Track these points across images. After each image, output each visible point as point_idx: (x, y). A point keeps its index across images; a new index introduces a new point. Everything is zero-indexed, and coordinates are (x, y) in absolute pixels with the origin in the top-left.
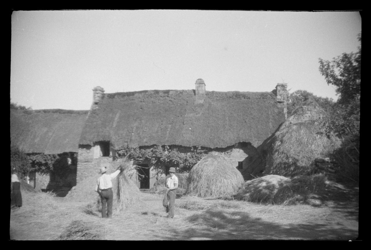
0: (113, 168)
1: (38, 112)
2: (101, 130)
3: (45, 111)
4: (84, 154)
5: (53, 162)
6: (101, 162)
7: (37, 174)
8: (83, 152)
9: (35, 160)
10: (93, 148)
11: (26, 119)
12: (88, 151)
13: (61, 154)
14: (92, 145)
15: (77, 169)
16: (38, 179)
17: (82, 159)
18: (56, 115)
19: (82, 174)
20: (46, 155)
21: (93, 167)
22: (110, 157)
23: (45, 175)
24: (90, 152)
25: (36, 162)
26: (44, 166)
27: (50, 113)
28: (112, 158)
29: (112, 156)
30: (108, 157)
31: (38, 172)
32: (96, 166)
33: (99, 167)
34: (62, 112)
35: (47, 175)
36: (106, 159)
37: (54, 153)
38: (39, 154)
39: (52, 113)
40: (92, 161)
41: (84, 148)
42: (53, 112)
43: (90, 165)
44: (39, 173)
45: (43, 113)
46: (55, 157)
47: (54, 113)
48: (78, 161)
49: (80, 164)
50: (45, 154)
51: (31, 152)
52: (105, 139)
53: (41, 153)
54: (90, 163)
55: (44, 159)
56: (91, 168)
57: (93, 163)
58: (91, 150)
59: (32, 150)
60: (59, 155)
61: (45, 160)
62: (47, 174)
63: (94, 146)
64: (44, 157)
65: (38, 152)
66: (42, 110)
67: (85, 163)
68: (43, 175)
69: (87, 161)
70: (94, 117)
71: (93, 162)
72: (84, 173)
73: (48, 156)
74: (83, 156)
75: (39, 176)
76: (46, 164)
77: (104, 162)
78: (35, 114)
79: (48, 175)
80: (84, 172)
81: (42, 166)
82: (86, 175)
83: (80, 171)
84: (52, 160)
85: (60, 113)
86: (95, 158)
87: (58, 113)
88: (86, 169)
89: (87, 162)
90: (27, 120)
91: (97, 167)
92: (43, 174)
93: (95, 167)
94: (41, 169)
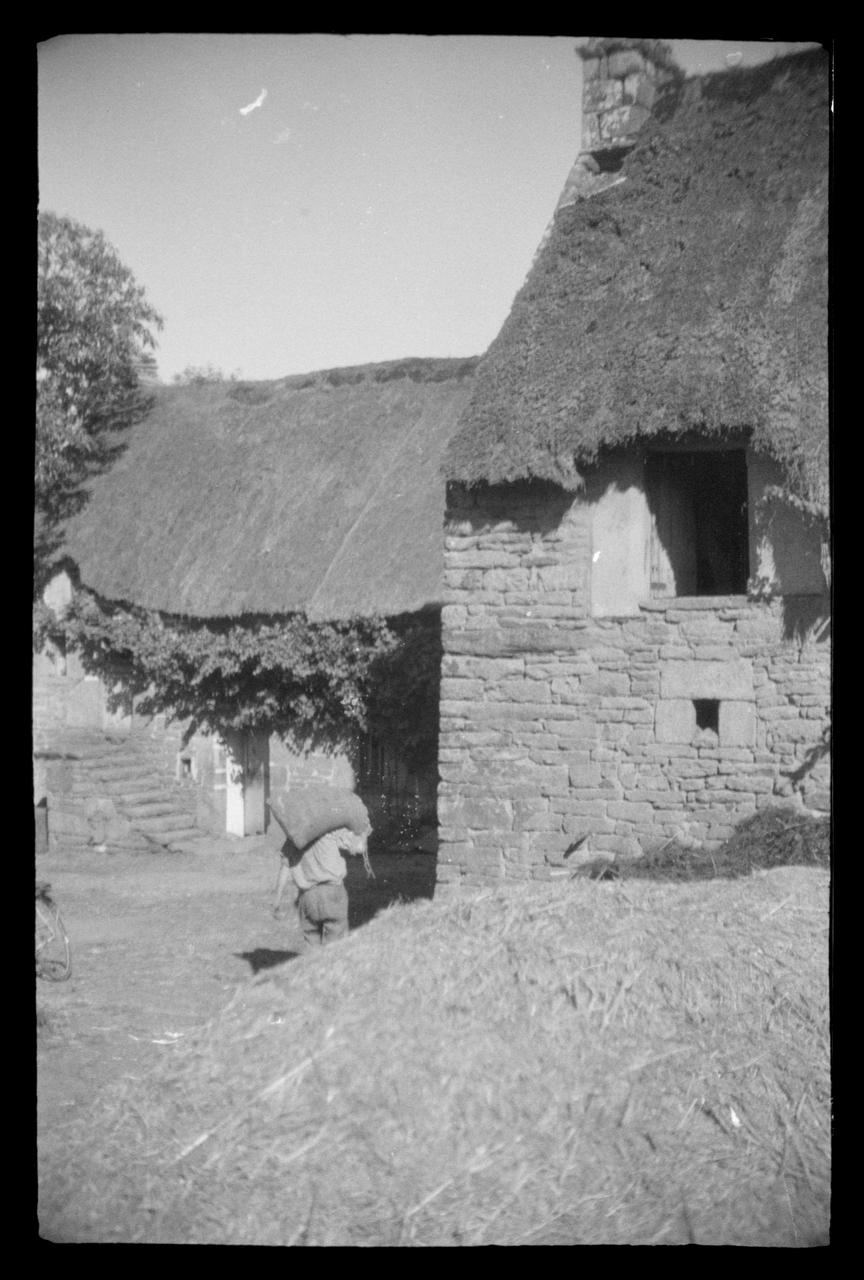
0: (793, 710)
1: (299, 387)
2: (654, 341)
3: (335, 377)
4: (495, 578)
5: (360, 669)
6: (668, 651)
7: (274, 740)
8: (488, 558)
9: (254, 661)
10: (577, 513)
11: (238, 425)
12: (538, 550)
13: (405, 616)
14: (572, 481)
15: (443, 722)
16: (284, 773)
17: (484, 621)
18: (391, 394)
19: (486, 763)
20: (314, 627)
21: (581, 698)
22: (755, 599)
23: (318, 753)
24: (558, 556)
25: (257, 672)
26: (310, 696)
27: (363, 384)
28: (777, 605)
29: (775, 593)
30: (740, 599)
31: (281, 731)
32: (613, 693)
33: (640, 702)
34: (433, 375)
35: (331, 749)
36: (708, 615)
37: (367, 613)
38: (282, 618)
39: (375, 385)
40: (573, 639)
41: (497, 516)
42: (378, 379)
43: (559, 676)
44: (289, 738)
45: (328, 387)
46: (368, 639)
47: (386, 380)
48: (447, 643)
49: (462, 668)
50: (312, 618)
51: (233, 610)
52: (696, 417)
53: (291, 615)
54: (555, 664)
55: (309, 650)
56: (571, 710)
57: (585, 661)
58: (563, 532)
59: (242, 596)
60: (397, 623)
61: (312, 660)
62: (335, 742)
63: (592, 491)
64: (310, 642)
65: (274, 608)
66: (323, 372)
67: (515, 664)
68: (313, 748)
69: (524, 640)
70: (596, 253)
71: (584, 655)
72: (505, 755)
73: (328, 631)
74: (490, 596)
75: (289, 755)
76: (318, 685)
77: (696, 652)
78: (286, 396)
79: (338, 748)
80: (502, 745)
81: (295, 697)
82: (523, 780)
83: (464, 736)
84: (352, 659)
85: (417, 376)
86: (599, 611)
87: (408, 380)
88: (522, 717)
89: (533, 650)
90: (240, 429)
91: (630, 702)
92: (309, 742)
93: (606, 701)
94: (292, 713)
